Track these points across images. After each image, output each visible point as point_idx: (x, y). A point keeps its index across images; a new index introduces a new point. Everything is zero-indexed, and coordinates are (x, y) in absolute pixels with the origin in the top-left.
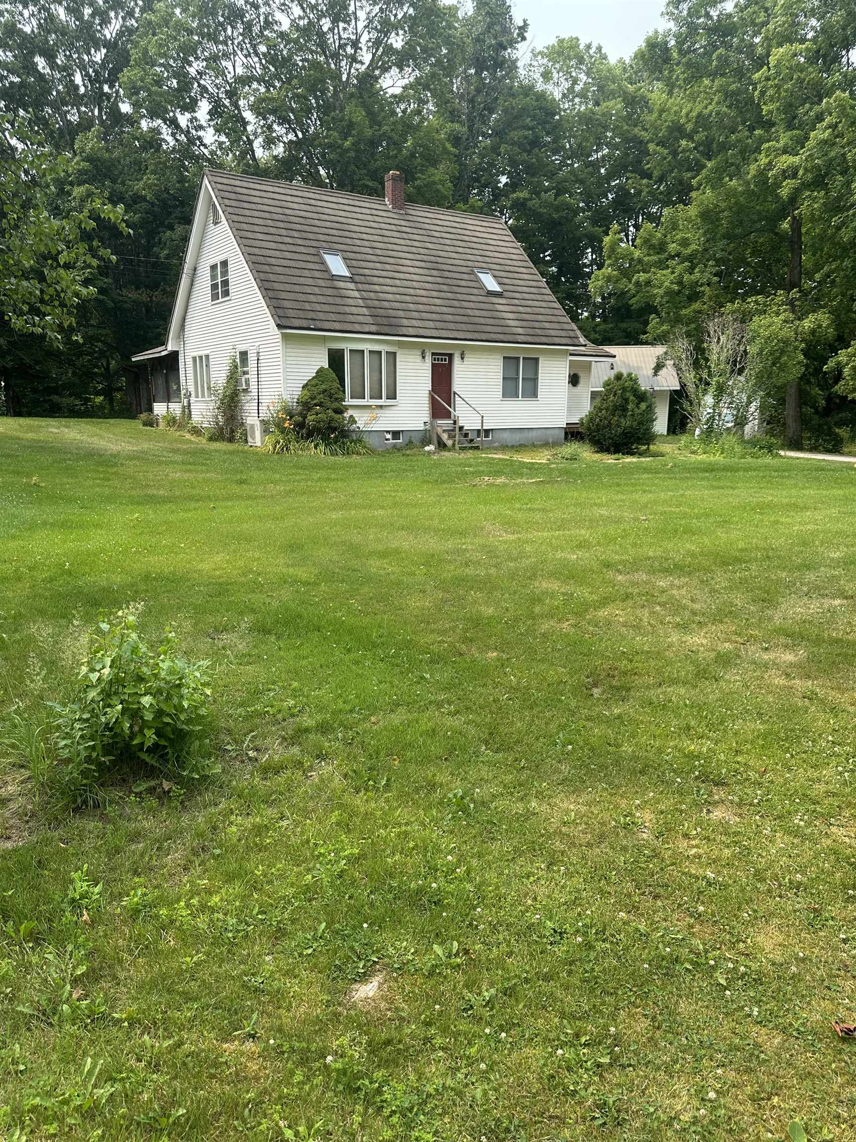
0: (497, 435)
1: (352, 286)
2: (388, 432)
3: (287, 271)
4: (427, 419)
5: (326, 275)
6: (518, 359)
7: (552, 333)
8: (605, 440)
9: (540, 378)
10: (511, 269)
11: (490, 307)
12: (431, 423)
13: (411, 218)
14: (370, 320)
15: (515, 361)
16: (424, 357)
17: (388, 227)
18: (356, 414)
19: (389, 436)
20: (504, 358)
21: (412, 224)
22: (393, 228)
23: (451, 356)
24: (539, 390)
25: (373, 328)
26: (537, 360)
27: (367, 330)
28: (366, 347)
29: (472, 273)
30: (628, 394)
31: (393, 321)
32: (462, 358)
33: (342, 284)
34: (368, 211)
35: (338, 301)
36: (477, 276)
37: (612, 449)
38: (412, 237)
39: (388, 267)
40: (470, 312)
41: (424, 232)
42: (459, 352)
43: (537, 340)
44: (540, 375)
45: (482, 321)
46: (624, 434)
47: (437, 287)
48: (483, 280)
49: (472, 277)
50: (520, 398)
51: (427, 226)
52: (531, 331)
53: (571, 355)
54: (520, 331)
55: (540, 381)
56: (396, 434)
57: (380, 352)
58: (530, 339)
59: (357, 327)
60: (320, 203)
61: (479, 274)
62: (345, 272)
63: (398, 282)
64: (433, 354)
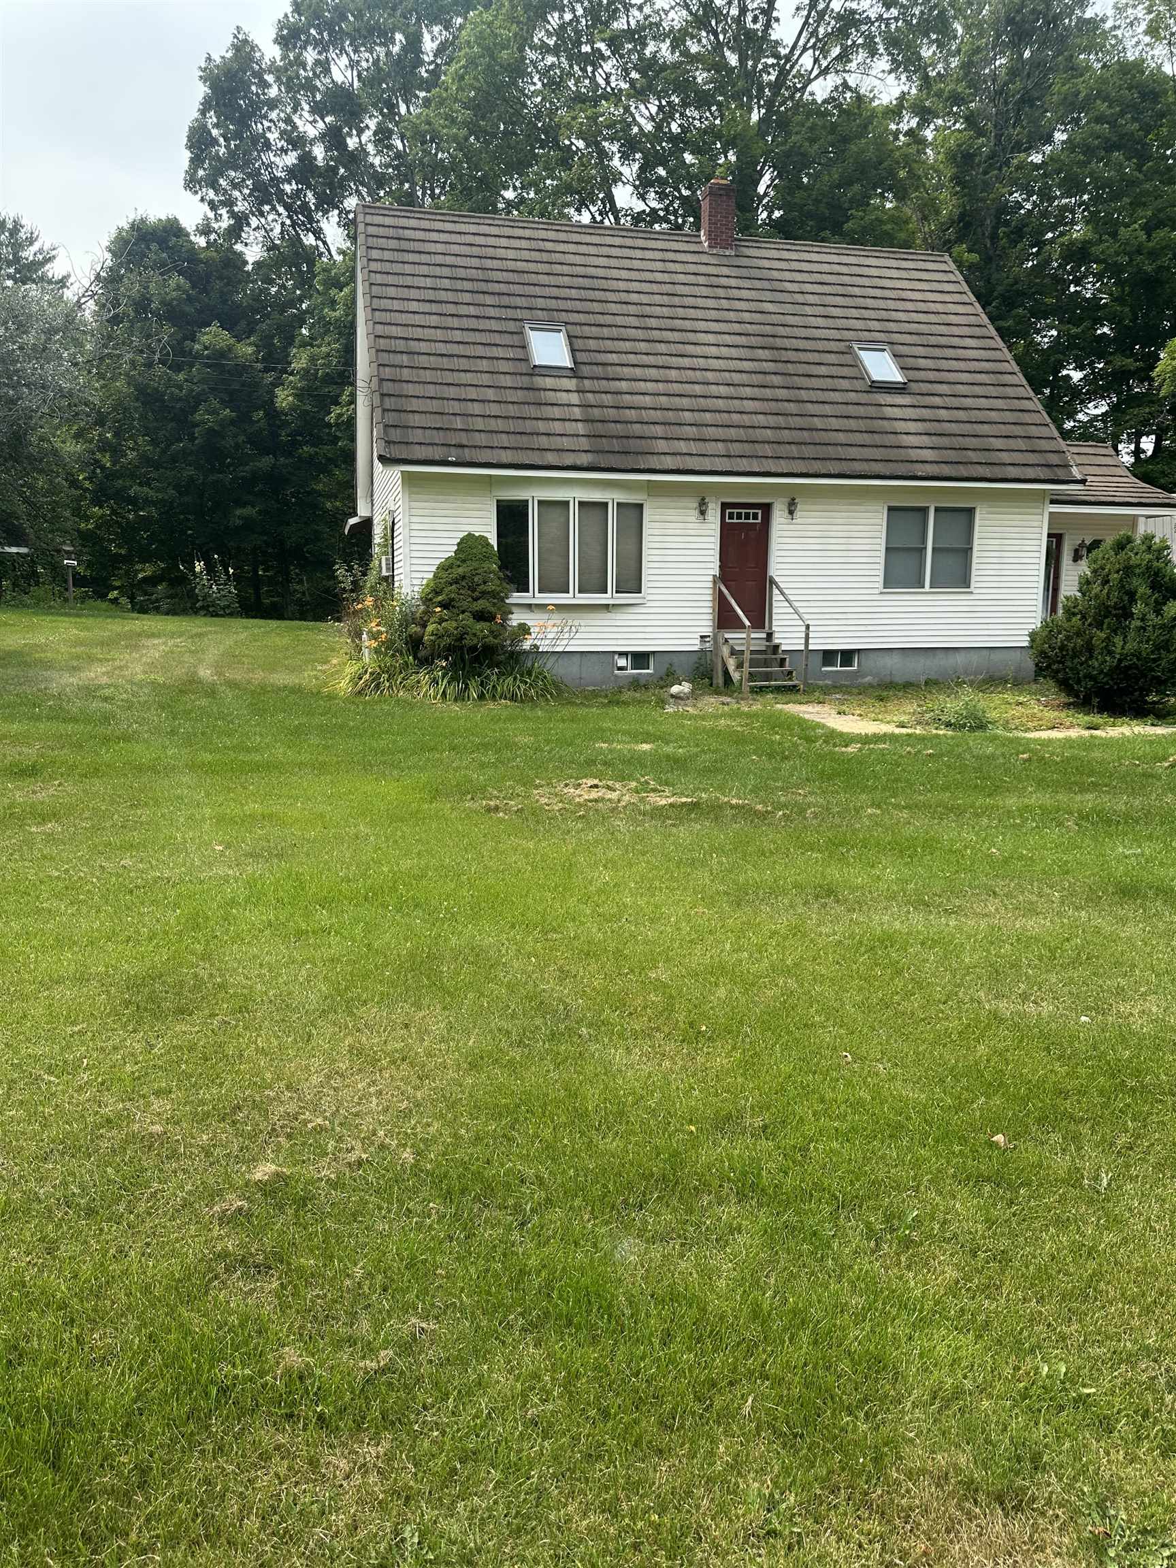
0: (870, 662)
1: (571, 384)
2: (621, 654)
3: (445, 363)
4: (707, 631)
5: (522, 367)
6: (924, 511)
7: (1005, 457)
8: (1079, 682)
9: (975, 548)
10: (943, 341)
11: (872, 411)
12: (715, 639)
13: (744, 262)
14: (584, 443)
15: (918, 515)
16: (703, 513)
17: (692, 279)
18: (533, 620)
19: (622, 662)
20: (890, 509)
21: (744, 272)
22: (701, 280)
23: (767, 508)
24: (974, 573)
25: (584, 459)
26: (970, 512)
27: (568, 462)
28: (574, 495)
29: (849, 351)
30: (1135, 582)
31: (634, 445)
32: (791, 512)
33: (549, 382)
34: (658, 255)
35: (532, 411)
36: (857, 357)
37: (1095, 701)
38: (736, 293)
39: (662, 348)
40: (818, 423)
41: (766, 285)
42: (787, 500)
43: (963, 471)
44: (976, 542)
45: (841, 438)
46: (1120, 671)
47: (756, 379)
48: (867, 363)
49: (847, 359)
50: (927, 588)
51: (775, 274)
52: (952, 455)
53: (1053, 502)
54: (928, 455)
55: (975, 554)
56: (640, 659)
57: (606, 504)
58: (946, 470)
59: (551, 458)
60: (562, 247)
61: (862, 354)
62: (563, 359)
63: (673, 374)
64: (725, 506)
